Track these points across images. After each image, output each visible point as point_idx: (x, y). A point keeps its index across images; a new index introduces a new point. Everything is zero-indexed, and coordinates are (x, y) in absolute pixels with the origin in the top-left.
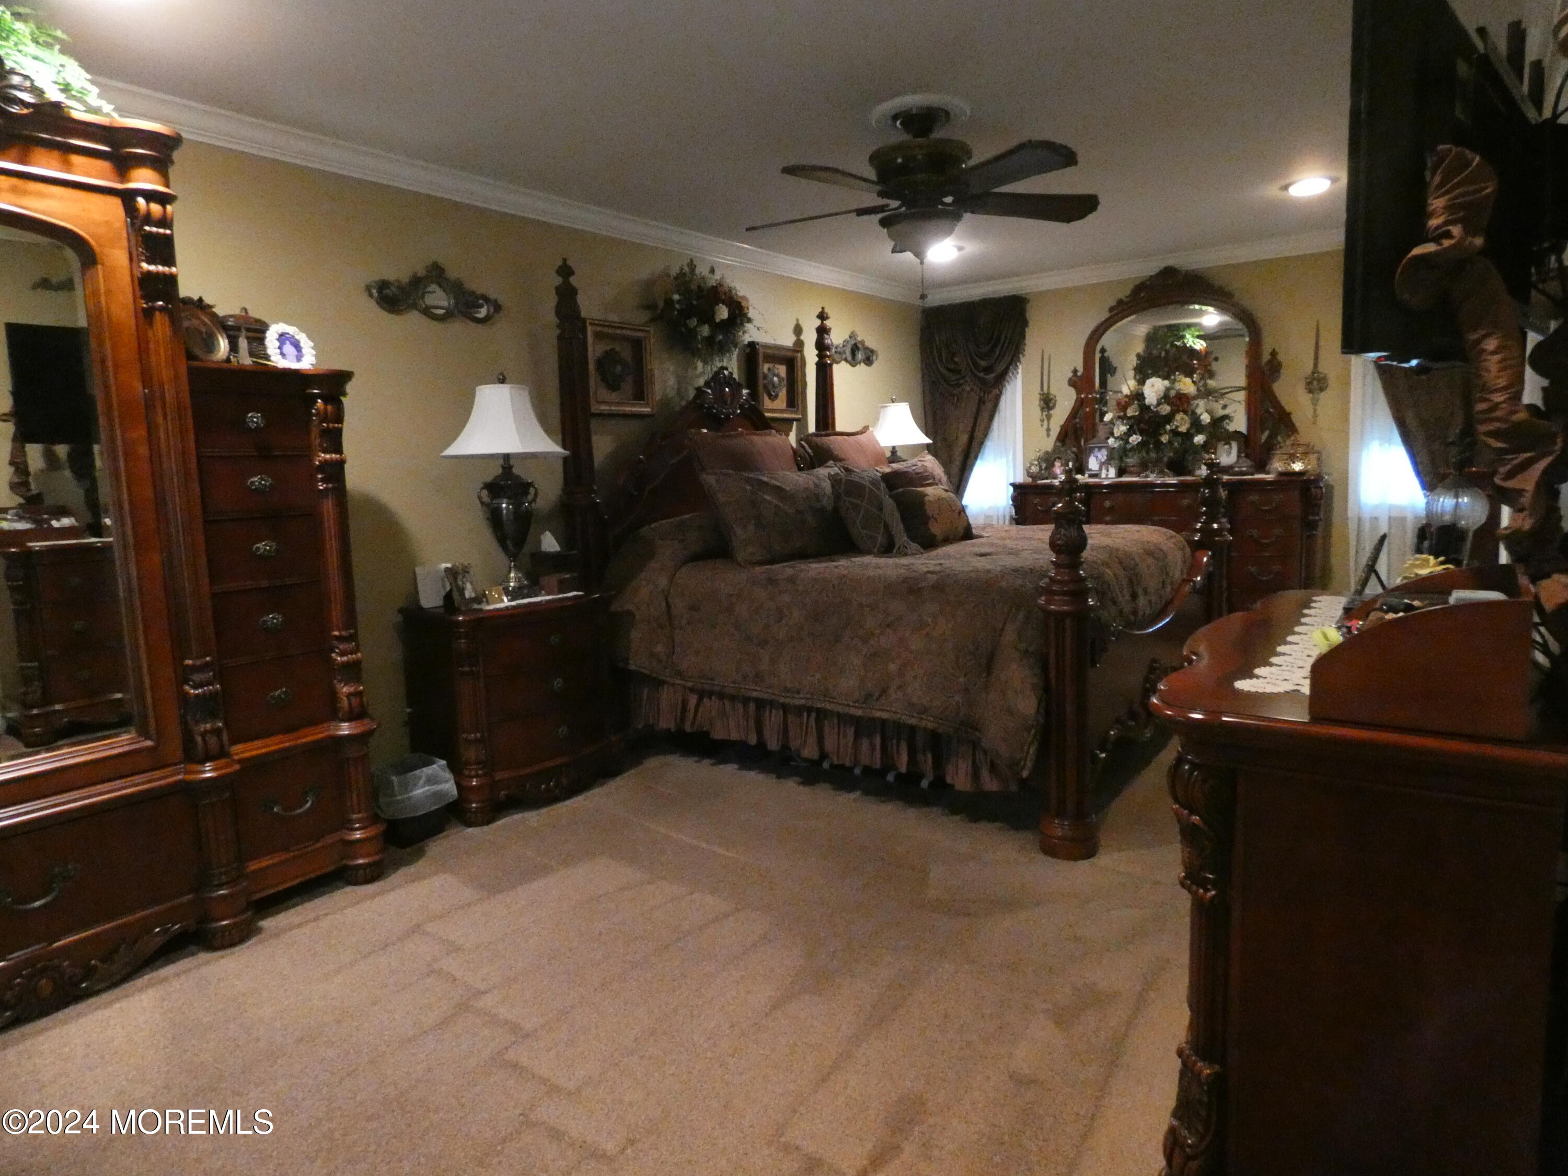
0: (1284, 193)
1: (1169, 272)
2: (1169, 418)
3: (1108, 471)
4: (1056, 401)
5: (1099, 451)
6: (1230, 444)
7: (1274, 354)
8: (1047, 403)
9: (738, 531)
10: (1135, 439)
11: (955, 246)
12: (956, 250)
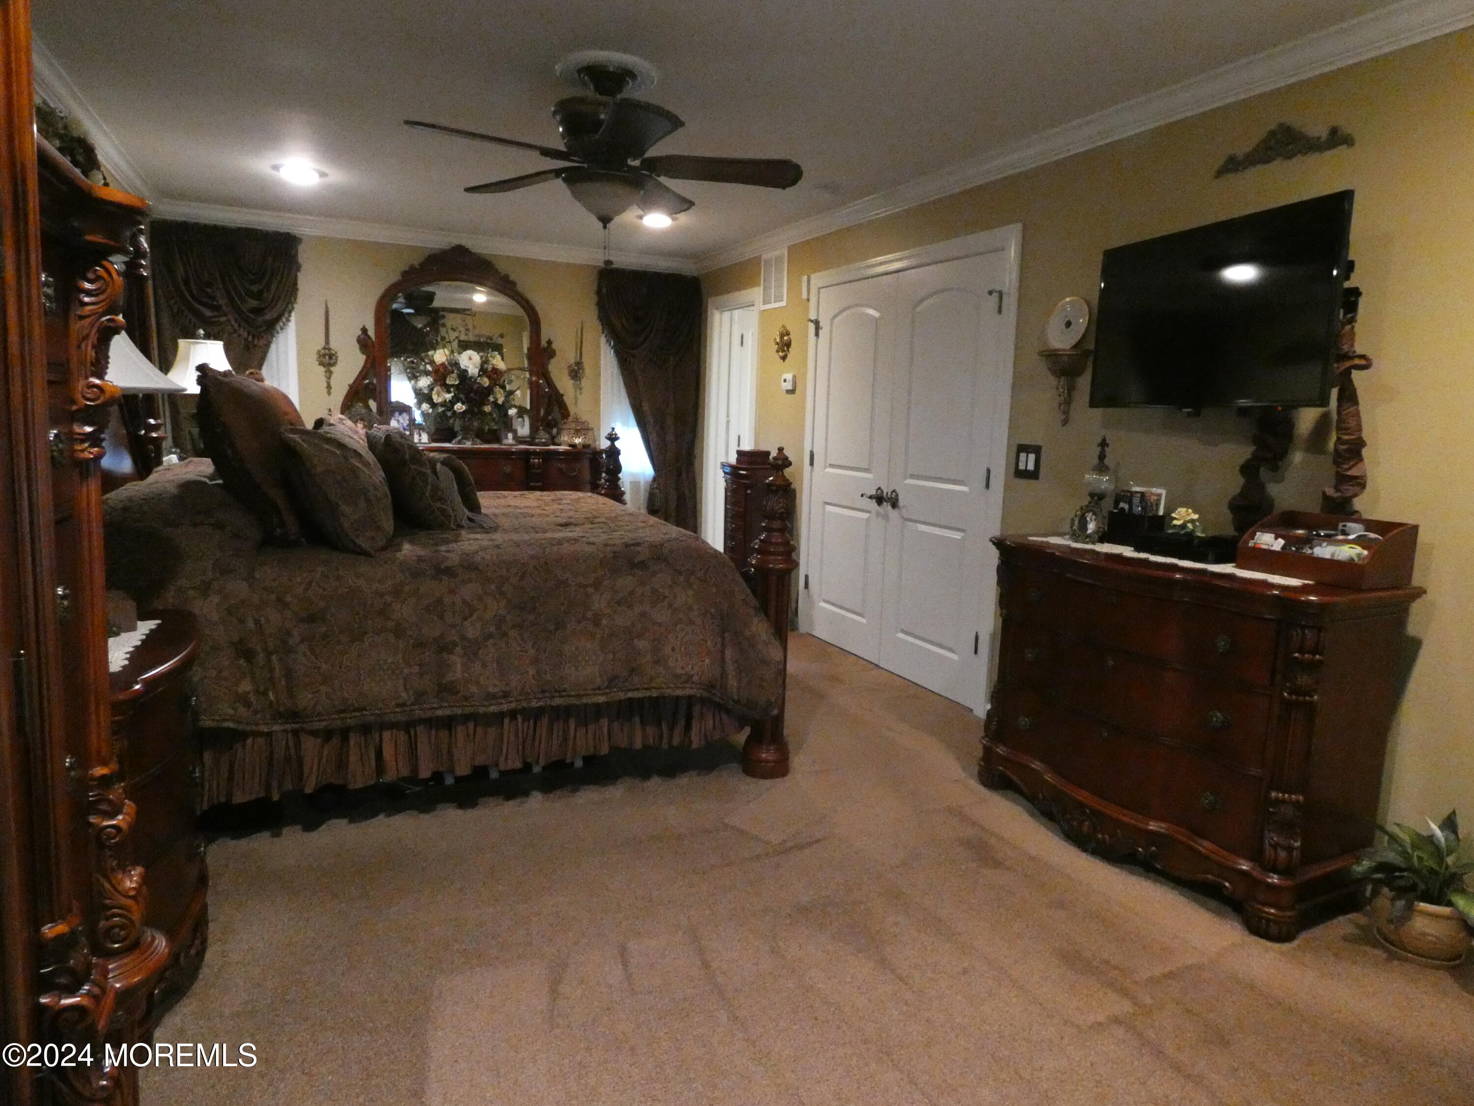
0: (639, 221)
1: (460, 251)
2: (489, 391)
3: (420, 436)
4: (337, 357)
5: (400, 414)
6: (522, 417)
7: (549, 342)
8: (328, 359)
9: (344, 508)
10: (459, 407)
11: (315, 170)
12: (317, 175)
